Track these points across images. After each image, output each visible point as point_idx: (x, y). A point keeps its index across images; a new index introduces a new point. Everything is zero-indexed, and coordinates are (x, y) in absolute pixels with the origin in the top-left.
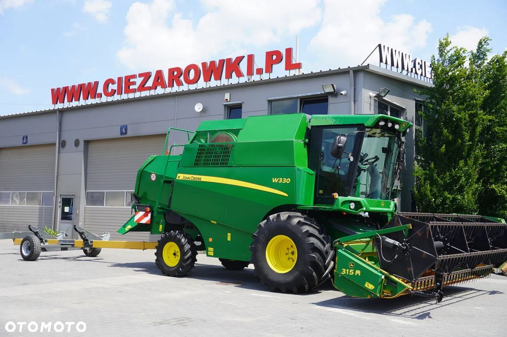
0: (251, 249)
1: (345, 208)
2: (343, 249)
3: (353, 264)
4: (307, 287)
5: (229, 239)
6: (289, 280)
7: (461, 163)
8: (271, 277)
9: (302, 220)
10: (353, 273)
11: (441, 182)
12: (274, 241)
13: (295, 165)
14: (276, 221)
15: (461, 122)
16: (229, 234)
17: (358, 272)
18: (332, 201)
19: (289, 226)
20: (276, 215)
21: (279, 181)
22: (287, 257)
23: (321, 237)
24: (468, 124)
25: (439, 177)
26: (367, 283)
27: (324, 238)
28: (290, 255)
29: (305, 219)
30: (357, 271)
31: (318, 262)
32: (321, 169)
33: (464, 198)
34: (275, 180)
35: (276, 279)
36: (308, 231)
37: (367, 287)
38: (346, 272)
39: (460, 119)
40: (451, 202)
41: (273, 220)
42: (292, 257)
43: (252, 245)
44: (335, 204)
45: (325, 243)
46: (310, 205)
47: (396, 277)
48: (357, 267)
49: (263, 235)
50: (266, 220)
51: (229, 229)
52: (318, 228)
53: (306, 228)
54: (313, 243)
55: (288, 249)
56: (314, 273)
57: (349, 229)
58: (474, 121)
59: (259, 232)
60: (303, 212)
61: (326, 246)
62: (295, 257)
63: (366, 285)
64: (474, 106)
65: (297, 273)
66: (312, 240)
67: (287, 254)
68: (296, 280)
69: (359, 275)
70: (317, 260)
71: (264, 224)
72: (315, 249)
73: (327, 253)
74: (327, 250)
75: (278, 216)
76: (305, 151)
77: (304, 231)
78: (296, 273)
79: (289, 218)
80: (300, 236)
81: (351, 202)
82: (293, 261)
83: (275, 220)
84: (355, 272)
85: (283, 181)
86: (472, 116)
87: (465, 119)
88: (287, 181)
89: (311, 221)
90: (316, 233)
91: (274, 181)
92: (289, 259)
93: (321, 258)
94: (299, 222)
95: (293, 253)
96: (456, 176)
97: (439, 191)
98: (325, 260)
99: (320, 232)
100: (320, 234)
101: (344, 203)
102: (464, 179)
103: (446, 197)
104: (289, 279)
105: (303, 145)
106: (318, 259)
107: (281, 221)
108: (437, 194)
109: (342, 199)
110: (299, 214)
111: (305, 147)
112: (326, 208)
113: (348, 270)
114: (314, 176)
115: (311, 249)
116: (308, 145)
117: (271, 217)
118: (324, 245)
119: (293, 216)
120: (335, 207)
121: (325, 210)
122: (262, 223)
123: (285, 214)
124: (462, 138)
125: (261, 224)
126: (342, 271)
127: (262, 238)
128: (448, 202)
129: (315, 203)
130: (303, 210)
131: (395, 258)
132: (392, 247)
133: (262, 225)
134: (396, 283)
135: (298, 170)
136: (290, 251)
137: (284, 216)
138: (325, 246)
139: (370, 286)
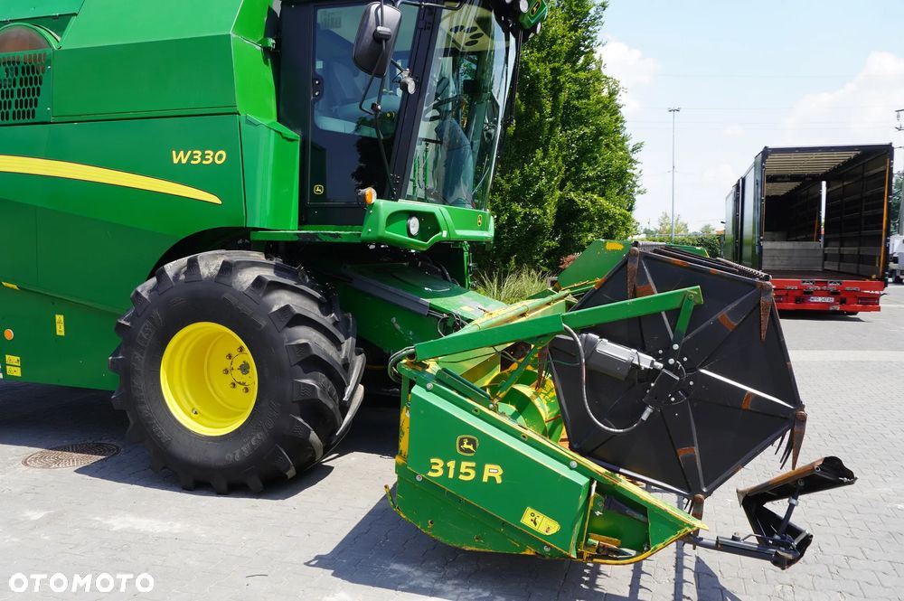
0: (115, 366)
1: (396, 234)
2: (430, 386)
3: (471, 442)
4: (291, 473)
5: (60, 330)
6: (238, 458)
7: (539, 153)
8: (179, 448)
9: (269, 274)
10: (473, 474)
11: (508, 187)
12: (181, 341)
13: (239, 109)
14: (186, 282)
15: (539, 82)
16: (60, 318)
17: (493, 471)
18: (359, 212)
19: (227, 296)
20: (184, 260)
21: (191, 158)
22: (229, 379)
23: (327, 321)
24: (549, 86)
25: (503, 178)
26: (529, 510)
27: (335, 324)
28: (238, 375)
29: (277, 269)
30: (487, 467)
31: (323, 400)
32: (315, 127)
33: (545, 213)
34: (179, 158)
35: (195, 456)
36: (287, 308)
37: (531, 525)
38: (446, 469)
39: (538, 76)
40: (523, 219)
41: (177, 275)
42: (244, 378)
43: (115, 354)
44: (369, 221)
45: (341, 337)
46: (290, 227)
47: (633, 480)
48: (489, 451)
49: (147, 323)
50: (154, 280)
51: (59, 304)
52: (318, 295)
53: (281, 300)
54: (307, 345)
55: (230, 356)
56: (314, 436)
57: (391, 289)
58: (559, 80)
59: (136, 314)
60: (271, 248)
61: (344, 347)
62: (253, 378)
63: (526, 520)
64: (557, 55)
65: (259, 436)
66: (304, 335)
67: (226, 371)
68: (257, 457)
69: (499, 481)
70: (319, 396)
71: (151, 291)
72: (313, 362)
73: (347, 366)
74: (346, 359)
75: (193, 265)
76: (267, 73)
77: (275, 309)
78: (257, 438)
79: (227, 268)
80: (263, 323)
81: (411, 214)
82: (247, 390)
83: (182, 277)
84: (479, 471)
85: (203, 157)
86: (555, 71)
87: (546, 77)
88: (218, 157)
89: (294, 276)
90: (313, 311)
91: (176, 161)
92: (234, 385)
93: (331, 386)
94: (259, 281)
95: (244, 368)
96: (531, 175)
97: (503, 200)
98: (341, 386)
99: (326, 307)
100: (326, 312)
101: (395, 217)
102: (544, 181)
103: (515, 211)
104: (238, 454)
105: (260, 56)
106: (323, 389)
107: (199, 279)
108: (501, 208)
109: (386, 207)
110: (258, 256)
111: (266, 63)
112: (338, 235)
113: (451, 464)
114: (298, 145)
115: (299, 364)
116: (273, 56)
117: (171, 268)
118: (337, 343)
119: (238, 262)
120: (367, 232)
121: (338, 240)
122: (146, 288)
123: (215, 257)
124: (540, 108)
125: (139, 289)
126: (429, 467)
127: (145, 333)
128: (518, 220)
129: (303, 221)
130: (269, 242)
131: (645, 417)
132: (625, 373)
133: (145, 294)
134: (641, 508)
135: (249, 122)
136: (238, 362)
137: (210, 263)
138: (339, 349)
139: (543, 524)
